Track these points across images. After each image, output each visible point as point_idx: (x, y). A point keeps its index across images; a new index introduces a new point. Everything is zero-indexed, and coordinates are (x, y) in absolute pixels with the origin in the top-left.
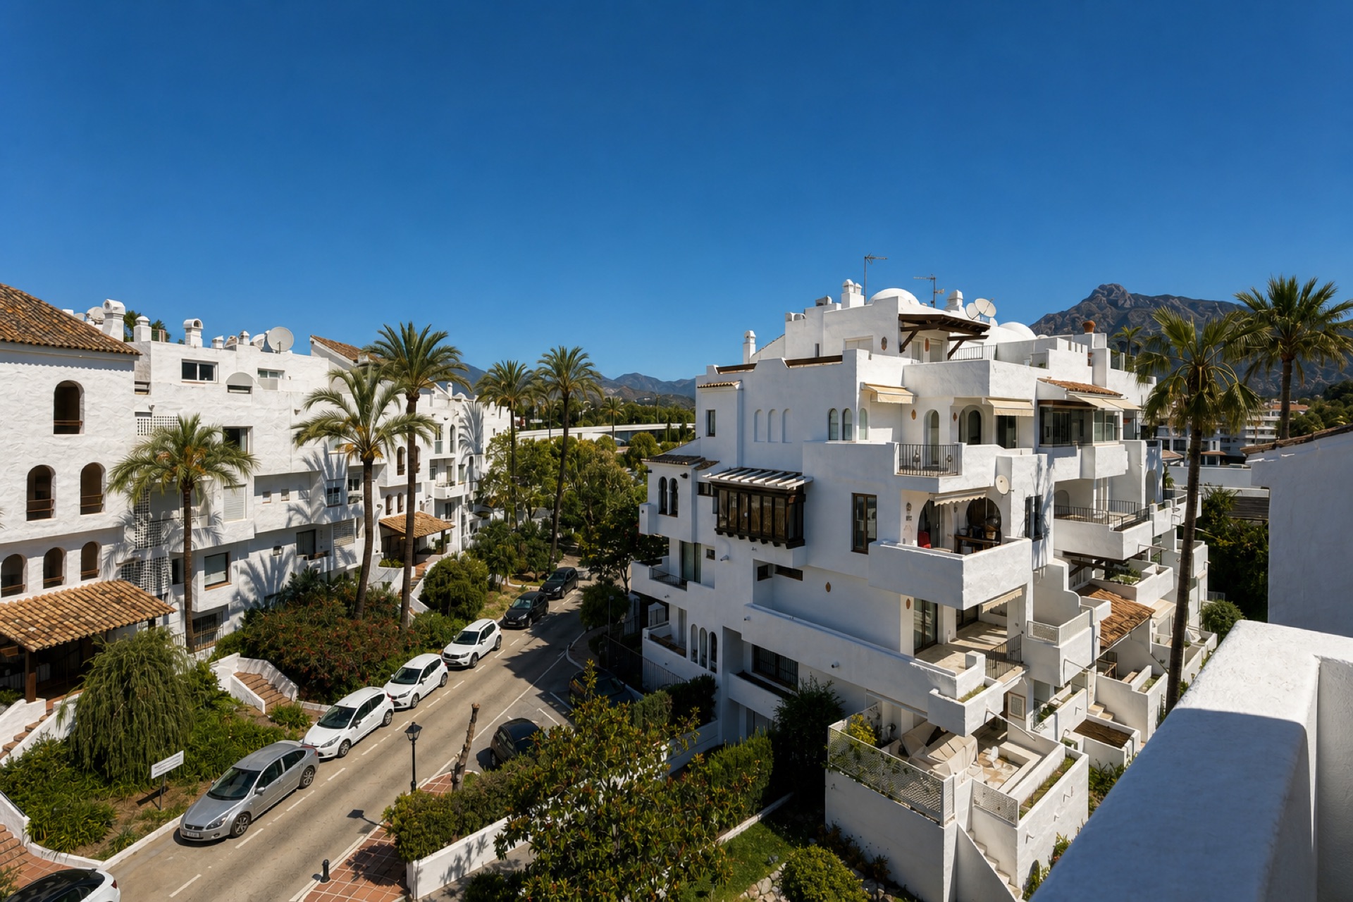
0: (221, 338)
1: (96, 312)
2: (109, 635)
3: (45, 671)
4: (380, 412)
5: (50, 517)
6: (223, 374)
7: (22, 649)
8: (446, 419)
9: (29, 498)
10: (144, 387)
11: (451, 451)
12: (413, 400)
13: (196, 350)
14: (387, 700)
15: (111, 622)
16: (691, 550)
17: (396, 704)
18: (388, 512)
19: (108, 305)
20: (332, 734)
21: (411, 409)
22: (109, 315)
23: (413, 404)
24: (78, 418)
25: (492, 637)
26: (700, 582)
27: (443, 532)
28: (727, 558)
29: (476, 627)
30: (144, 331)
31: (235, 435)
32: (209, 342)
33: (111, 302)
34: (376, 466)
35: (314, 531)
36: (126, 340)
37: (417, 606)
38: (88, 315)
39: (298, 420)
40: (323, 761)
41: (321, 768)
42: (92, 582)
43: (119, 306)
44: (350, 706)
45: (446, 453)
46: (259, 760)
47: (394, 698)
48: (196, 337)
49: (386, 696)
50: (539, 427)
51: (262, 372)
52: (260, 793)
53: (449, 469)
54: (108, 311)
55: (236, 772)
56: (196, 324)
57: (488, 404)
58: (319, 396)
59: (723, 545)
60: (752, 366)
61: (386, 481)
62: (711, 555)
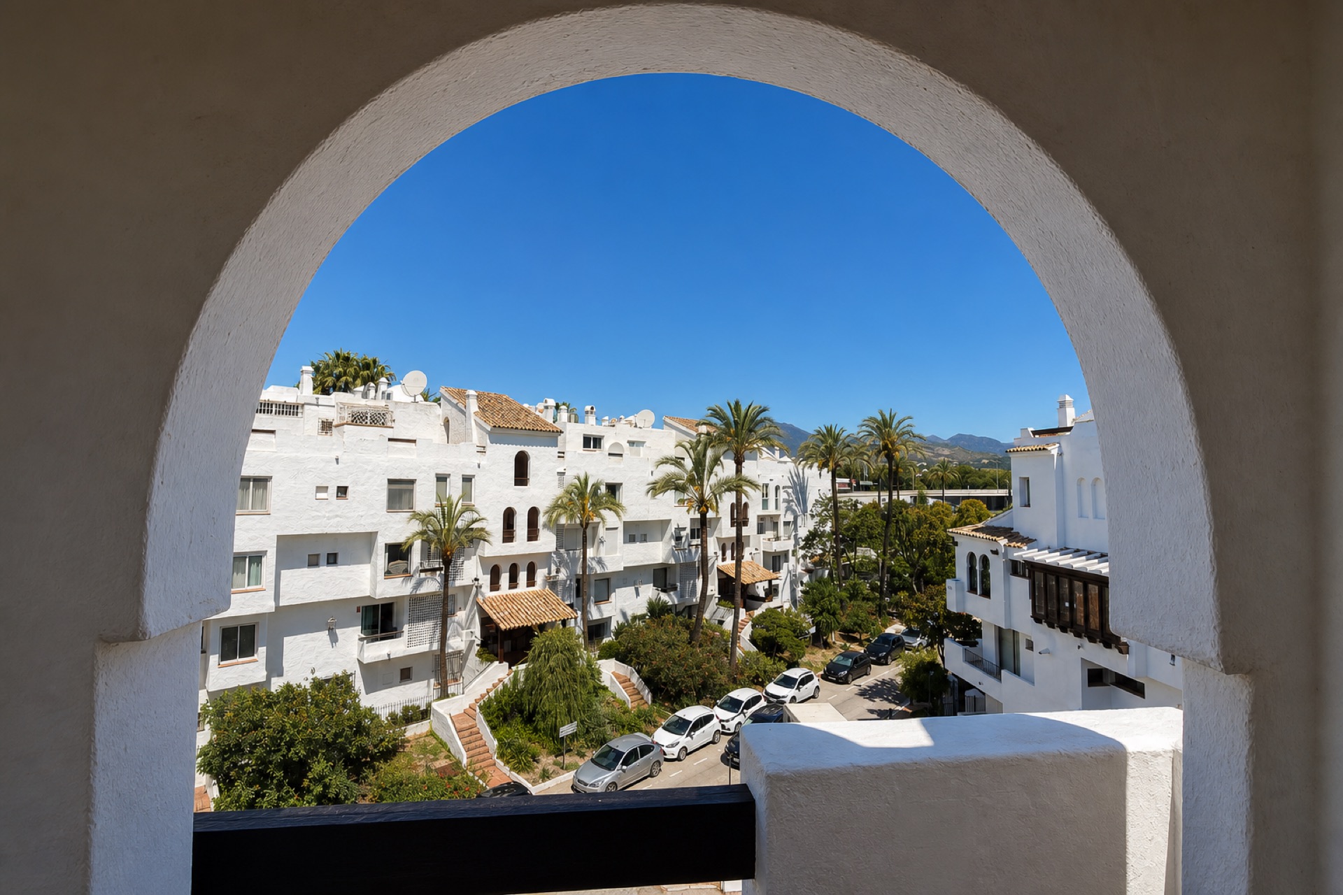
0: (607, 418)
1: (541, 406)
2: (542, 627)
3: (508, 645)
4: (711, 473)
5: (512, 541)
6: (606, 444)
7: (498, 628)
8: (771, 480)
9: (504, 529)
10: (562, 455)
11: (776, 508)
12: (739, 463)
13: (591, 427)
14: (715, 721)
15: (553, 617)
16: (1009, 637)
17: (723, 727)
18: (724, 560)
19: (546, 402)
20: (672, 738)
21: (739, 471)
22: (546, 407)
23: (739, 466)
24: (527, 477)
25: (811, 686)
26: (1019, 675)
27: (770, 582)
28: (1047, 652)
29: (796, 673)
30: (564, 415)
31: (613, 489)
32: (599, 421)
33: (548, 400)
34: (710, 519)
35: (665, 570)
36: (554, 422)
37: (745, 645)
38: (536, 409)
39: (652, 479)
40: (666, 760)
41: (665, 765)
42: (531, 589)
43: (551, 402)
44: (687, 718)
45: (771, 510)
46: (624, 744)
47: (721, 721)
48: (592, 419)
49: (715, 717)
50: (867, 488)
51: (632, 443)
52: (624, 771)
53: (775, 526)
54: (546, 405)
55: (608, 749)
56: (592, 408)
57: (811, 467)
58: (666, 461)
59: (1044, 636)
60: (1069, 429)
61: (721, 533)
62: (1030, 646)
